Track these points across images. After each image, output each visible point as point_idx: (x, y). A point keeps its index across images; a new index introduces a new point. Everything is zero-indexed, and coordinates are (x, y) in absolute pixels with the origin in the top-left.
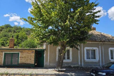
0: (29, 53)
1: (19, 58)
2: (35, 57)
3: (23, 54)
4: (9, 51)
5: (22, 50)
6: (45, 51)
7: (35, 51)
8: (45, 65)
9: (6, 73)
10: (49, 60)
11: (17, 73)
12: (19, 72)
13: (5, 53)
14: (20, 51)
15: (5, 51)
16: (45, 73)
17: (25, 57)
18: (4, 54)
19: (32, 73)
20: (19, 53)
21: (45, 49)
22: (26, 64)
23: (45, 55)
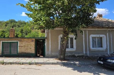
0: (29, 42)
1: (18, 47)
2: (35, 46)
3: (22, 43)
4: (7, 40)
5: (21, 39)
6: (46, 40)
7: (35, 39)
8: (46, 54)
9: (2, 62)
10: (51, 49)
11: (15, 62)
12: (17, 61)
13: (3, 42)
14: (18, 40)
15: (3, 40)
16: (46, 62)
17: (25, 46)
18: (1, 43)
19: (31, 62)
20: (18, 42)
21: (46, 38)
22: (25, 53)
23: (46, 44)
